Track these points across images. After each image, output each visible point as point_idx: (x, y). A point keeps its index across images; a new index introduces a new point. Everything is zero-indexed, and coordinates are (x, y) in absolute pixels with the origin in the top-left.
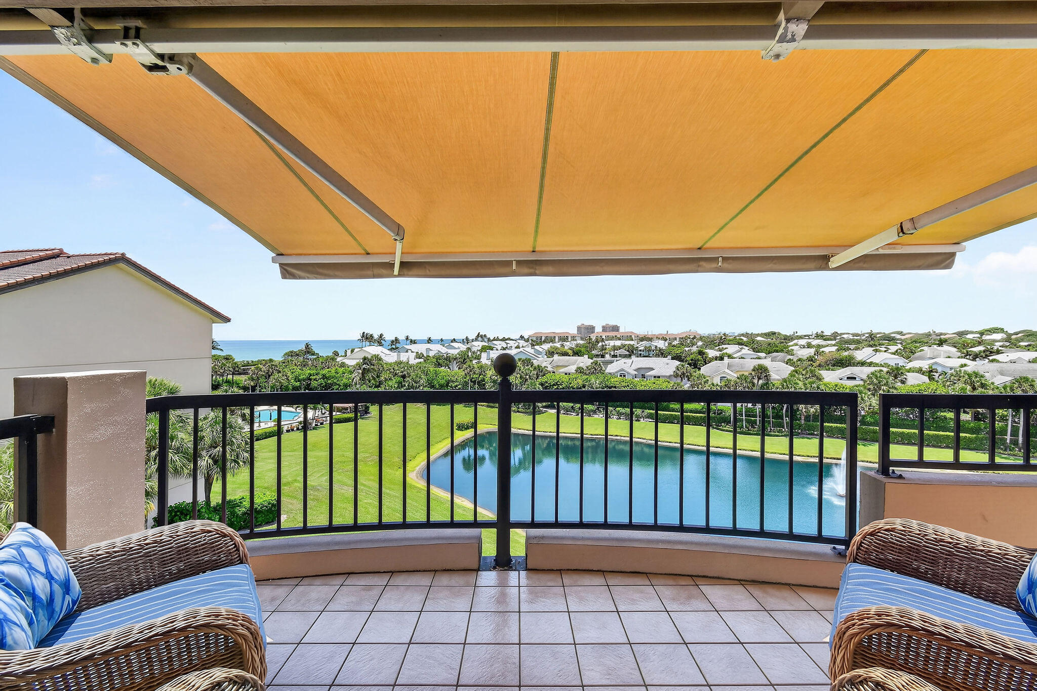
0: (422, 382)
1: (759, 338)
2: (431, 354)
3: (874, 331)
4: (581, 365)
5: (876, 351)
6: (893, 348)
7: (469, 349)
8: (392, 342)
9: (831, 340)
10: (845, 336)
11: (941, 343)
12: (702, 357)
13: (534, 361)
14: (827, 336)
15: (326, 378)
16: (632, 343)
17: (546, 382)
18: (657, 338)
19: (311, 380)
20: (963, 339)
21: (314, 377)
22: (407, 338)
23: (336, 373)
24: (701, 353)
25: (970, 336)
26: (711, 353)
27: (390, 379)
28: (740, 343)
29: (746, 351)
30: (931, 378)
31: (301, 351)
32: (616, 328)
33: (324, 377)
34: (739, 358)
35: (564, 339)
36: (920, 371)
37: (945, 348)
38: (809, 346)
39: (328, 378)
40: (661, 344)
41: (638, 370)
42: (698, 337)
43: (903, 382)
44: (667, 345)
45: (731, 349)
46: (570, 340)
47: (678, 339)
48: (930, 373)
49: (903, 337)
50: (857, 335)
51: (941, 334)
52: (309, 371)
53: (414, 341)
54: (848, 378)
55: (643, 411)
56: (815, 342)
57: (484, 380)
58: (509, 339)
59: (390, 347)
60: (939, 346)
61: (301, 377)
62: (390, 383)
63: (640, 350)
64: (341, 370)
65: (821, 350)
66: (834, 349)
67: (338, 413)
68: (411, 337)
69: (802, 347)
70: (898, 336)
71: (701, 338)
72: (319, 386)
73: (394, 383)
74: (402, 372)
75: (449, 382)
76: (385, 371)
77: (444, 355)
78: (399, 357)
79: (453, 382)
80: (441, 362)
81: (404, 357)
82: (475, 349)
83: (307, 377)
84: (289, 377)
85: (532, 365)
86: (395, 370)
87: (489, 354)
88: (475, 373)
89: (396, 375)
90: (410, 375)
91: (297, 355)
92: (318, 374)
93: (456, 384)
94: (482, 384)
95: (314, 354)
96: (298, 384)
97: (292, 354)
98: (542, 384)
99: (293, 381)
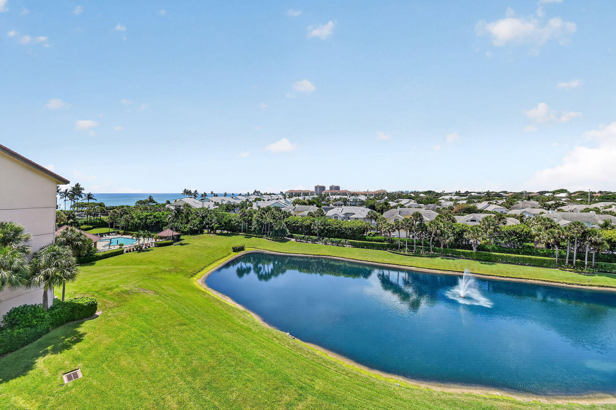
0: (213, 221)
1: (421, 195)
2: (224, 203)
3: (490, 191)
4: (312, 211)
5: (490, 203)
6: (500, 202)
7: (248, 200)
8: (202, 195)
9: (465, 196)
10: (473, 194)
11: (529, 199)
12: (387, 206)
13: (282, 209)
14: (462, 193)
15: (156, 218)
16: (346, 197)
17: (289, 222)
18: (361, 194)
19: (147, 219)
20: (543, 196)
21: (149, 217)
22: (212, 193)
23: (163, 215)
24: (386, 204)
25: (547, 195)
26: (392, 204)
27: (195, 219)
28: (410, 198)
29: (413, 202)
30: (522, 221)
31: (146, 200)
32: (338, 188)
33: (155, 217)
34: (408, 208)
35: (306, 194)
36: (515, 216)
37: (532, 202)
38: (451, 200)
39: (157, 218)
40: (363, 198)
41: (346, 214)
42: (386, 193)
43: (504, 224)
44: (366, 198)
45: (404, 201)
46: (309, 195)
47: (374, 195)
48: (521, 218)
49: (507, 195)
50: (480, 193)
51: (530, 193)
52: (146, 214)
54: (472, 221)
55: (346, 240)
56: (454, 198)
57: (251, 220)
58: (273, 194)
60: (528, 201)
61: (141, 217)
62: (194, 221)
63: (351, 202)
64: (165, 213)
65: (458, 202)
66: (465, 202)
67: (160, 240)
68: (215, 192)
69: (446, 200)
70: (505, 195)
71: (388, 194)
72: (152, 223)
73: (197, 221)
74: (202, 214)
75: (230, 221)
76: (192, 214)
77: (232, 204)
78: (203, 205)
79: (233, 221)
80: (229, 208)
81: (206, 205)
82: (251, 200)
83: (145, 217)
84: (133, 217)
85: (281, 211)
86: (198, 213)
87: (257, 203)
88: (246, 215)
89: (198, 216)
90: (207, 216)
91: (144, 203)
92: (151, 215)
93: (234, 222)
94: (250, 223)
95: (154, 202)
96: (139, 221)
97: (141, 202)
98: (286, 223)
99: (136, 220)
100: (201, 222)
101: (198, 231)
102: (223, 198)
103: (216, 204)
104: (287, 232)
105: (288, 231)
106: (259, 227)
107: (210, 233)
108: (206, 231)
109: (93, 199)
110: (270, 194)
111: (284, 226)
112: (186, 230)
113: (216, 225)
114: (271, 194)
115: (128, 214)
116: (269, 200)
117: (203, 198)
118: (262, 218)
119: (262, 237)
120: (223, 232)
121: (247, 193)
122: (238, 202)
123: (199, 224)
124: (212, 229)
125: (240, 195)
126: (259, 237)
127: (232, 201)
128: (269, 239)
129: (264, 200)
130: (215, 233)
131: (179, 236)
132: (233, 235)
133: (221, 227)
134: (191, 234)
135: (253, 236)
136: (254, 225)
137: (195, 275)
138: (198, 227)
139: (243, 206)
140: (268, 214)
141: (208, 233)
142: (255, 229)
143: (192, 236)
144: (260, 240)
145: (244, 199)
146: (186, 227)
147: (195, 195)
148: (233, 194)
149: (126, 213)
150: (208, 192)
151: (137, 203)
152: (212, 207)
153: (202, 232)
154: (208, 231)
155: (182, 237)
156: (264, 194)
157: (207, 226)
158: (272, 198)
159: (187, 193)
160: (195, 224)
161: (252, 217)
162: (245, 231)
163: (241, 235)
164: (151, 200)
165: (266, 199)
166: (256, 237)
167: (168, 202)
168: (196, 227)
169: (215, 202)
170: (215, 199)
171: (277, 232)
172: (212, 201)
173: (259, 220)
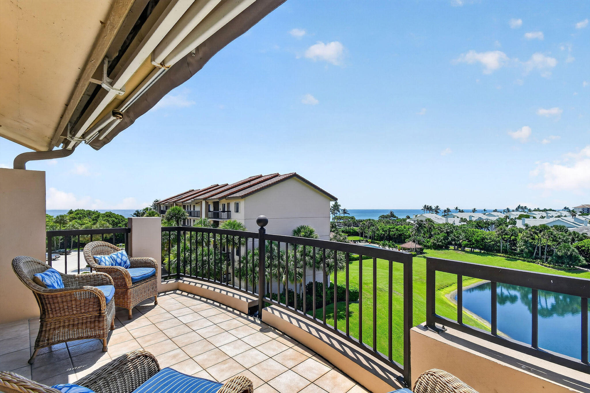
0: (461, 237)
7: (507, 217)
13: (569, 229)
17: (584, 246)
19: (390, 231)
21: (392, 230)
23: (405, 228)
27: (438, 234)
31: (388, 215)
33: (397, 230)
39: (399, 231)
52: (389, 227)
53: (462, 210)
57: (516, 240)
59: (443, 214)
61: (385, 229)
62: (438, 236)
64: (407, 227)
72: (395, 235)
73: (441, 236)
74: (446, 230)
75: (483, 239)
76: (435, 229)
77: (485, 220)
78: (447, 220)
79: (487, 239)
80: (480, 224)
81: (451, 221)
82: (512, 217)
83: (388, 230)
84: (379, 229)
85: (567, 231)
86: (441, 228)
87: (524, 221)
88: (506, 234)
89: (442, 231)
90: (453, 232)
91: (386, 217)
92: (394, 228)
93: (489, 241)
94: (514, 243)
95: (395, 217)
96: (383, 233)
97: (383, 217)
98: (578, 248)
99: (381, 231)
100: (446, 238)
101: (443, 246)
102: (472, 214)
103: (462, 220)
104: (580, 260)
105: (582, 258)
106: (529, 250)
107: (457, 250)
108: (452, 247)
109: (348, 213)
110: (545, 210)
111: (573, 251)
112: (429, 244)
113: (465, 242)
114: (547, 210)
115: (374, 226)
116: (543, 217)
117: (446, 214)
118: (533, 239)
119: (534, 262)
120: (474, 250)
121: (506, 208)
122: (494, 219)
123: (444, 240)
124: (460, 246)
125: (495, 211)
126: (528, 262)
127: (484, 217)
128: (546, 266)
129: (534, 218)
130: (464, 251)
131: (422, 249)
132: (488, 254)
133: (470, 245)
134: (435, 249)
135: (519, 259)
136: (520, 247)
137: (442, 289)
138: (442, 243)
139: (500, 223)
140: (544, 234)
141: (455, 249)
142: (522, 251)
143: (436, 251)
144: (529, 265)
145: (502, 216)
146: (429, 242)
147: (437, 210)
148: (485, 210)
149: (372, 225)
150: (452, 208)
151: (380, 217)
152: (457, 223)
153: (447, 248)
154: (455, 247)
155: (425, 251)
156: (535, 210)
157: (453, 243)
158: (549, 215)
159: (428, 209)
160: (439, 239)
161: (516, 236)
162: (505, 252)
163: (500, 256)
164: (392, 215)
165: (538, 217)
166: (524, 261)
167: (408, 217)
168: (440, 242)
169: (462, 218)
170: (461, 215)
171: (559, 257)
172: (458, 217)
173: (528, 241)
